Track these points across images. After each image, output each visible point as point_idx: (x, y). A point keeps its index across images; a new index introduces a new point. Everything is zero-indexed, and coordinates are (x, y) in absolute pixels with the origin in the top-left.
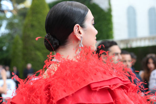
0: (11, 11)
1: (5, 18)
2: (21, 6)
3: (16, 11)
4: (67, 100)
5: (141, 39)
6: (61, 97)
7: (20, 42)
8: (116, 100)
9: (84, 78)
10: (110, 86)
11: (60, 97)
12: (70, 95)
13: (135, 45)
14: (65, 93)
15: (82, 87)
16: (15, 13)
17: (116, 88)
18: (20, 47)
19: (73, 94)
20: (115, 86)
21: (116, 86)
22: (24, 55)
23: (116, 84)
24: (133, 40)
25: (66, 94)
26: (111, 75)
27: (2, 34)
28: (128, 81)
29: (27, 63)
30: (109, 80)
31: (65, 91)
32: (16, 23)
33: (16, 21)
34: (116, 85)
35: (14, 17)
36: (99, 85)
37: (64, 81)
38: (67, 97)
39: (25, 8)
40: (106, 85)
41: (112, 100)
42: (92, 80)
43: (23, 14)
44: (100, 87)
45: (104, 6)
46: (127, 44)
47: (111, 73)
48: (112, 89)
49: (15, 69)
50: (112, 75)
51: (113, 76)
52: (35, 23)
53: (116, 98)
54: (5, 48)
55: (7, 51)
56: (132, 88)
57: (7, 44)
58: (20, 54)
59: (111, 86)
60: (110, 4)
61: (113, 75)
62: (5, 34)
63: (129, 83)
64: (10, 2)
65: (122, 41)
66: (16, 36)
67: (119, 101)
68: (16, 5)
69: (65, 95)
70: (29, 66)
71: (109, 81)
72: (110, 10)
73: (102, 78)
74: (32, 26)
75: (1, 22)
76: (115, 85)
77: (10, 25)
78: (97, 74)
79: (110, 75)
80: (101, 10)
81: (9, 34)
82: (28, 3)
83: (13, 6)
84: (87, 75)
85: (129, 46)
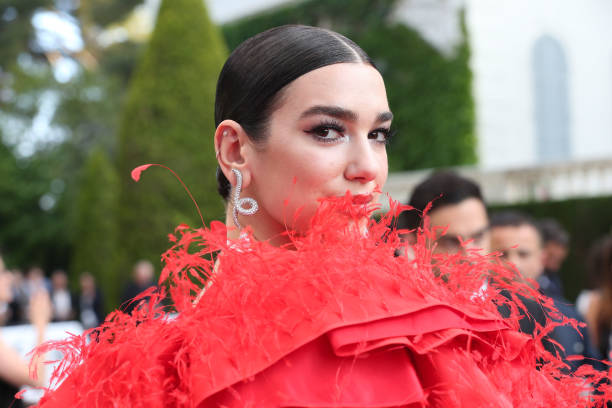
0: (73, 56)
1: (49, 82)
2: (113, 36)
3: (93, 55)
4: (238, 396)
5: (587, 167)
6: (215, 385)
7: (110, 175)
8: (436, 392)
9: (308, 310)
10: (411, 338)
11: (213, 387)
12: (248, 380)
13: (562, 188)
14: (233, 369)
15: (297, 346)
16: (90, 62)
17: (439, 348)
18: (109, 196)
19: (259, 376)
20: (433, 339)
21: (439, 338)
22: (127, 227)
23: (440, 331)
24: (554, 172)
25: (236, 373)
26: (420, 299)
27: (39, 144)
28: (493, 321)
29: (136, 258)
30: (412, 315)
31: (232, 362)
32: (94, 104)
33: (94, 94)
34: (438, 335)
35: (85, 79)
36: (366, 336)
37: (234, 325)
38: (239, 386)
39: (128, 45)
40: (396, 335)
41: (419, 394)
42: (340, 315)
43: (120, 66)
44: (371, 343)
45: (439, 33)
46: (531, 184)
47: (420, 290)
48: (421, 351)
49: (87, 283)
50: (422, 296)
51: (426, 302)
52: (169, 103)
53: (437, 385)
54: (48, 202)
55: (59, 213)
56: (513, 349)
57: (58, 184)
58: (109, 224)
59: (416, 340)
60: (463, 28)
61: (428, 297)
62: (48, 144)
63: (499, 328)
64: (72, 19)
65: (512, 175)
66: (95, 153)
67: (446, 395)
68: (92, 31)
69: (231, 377)
70: (144, 271)
71: (409, 320)
72: (464, 52)
73: (381, 311)
74: (158, 113)
75: (36, 99)
76: (433, 335)
77: (71, 111)
78: (361, 293)
79: (416, 296)
80: (429, 52)
81: (66, 147)
82: (141, 24)
83: (84, 36)
84: (321, 298)
85: (539, 194)
